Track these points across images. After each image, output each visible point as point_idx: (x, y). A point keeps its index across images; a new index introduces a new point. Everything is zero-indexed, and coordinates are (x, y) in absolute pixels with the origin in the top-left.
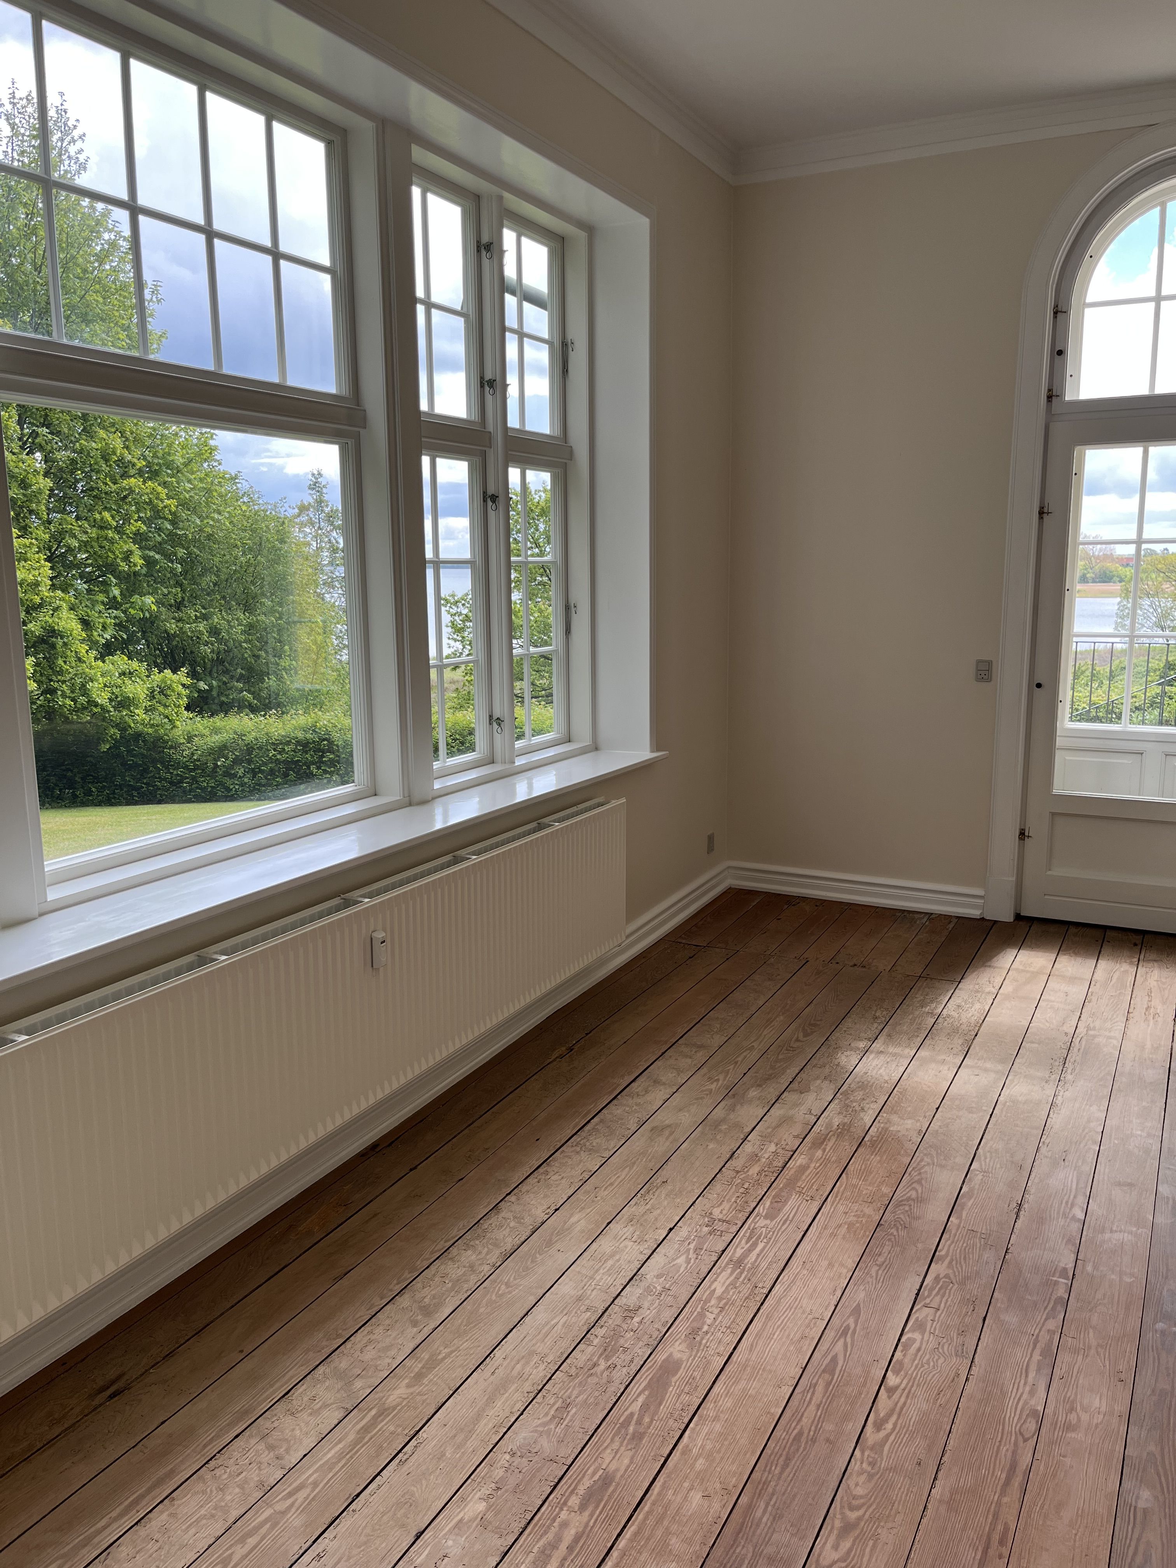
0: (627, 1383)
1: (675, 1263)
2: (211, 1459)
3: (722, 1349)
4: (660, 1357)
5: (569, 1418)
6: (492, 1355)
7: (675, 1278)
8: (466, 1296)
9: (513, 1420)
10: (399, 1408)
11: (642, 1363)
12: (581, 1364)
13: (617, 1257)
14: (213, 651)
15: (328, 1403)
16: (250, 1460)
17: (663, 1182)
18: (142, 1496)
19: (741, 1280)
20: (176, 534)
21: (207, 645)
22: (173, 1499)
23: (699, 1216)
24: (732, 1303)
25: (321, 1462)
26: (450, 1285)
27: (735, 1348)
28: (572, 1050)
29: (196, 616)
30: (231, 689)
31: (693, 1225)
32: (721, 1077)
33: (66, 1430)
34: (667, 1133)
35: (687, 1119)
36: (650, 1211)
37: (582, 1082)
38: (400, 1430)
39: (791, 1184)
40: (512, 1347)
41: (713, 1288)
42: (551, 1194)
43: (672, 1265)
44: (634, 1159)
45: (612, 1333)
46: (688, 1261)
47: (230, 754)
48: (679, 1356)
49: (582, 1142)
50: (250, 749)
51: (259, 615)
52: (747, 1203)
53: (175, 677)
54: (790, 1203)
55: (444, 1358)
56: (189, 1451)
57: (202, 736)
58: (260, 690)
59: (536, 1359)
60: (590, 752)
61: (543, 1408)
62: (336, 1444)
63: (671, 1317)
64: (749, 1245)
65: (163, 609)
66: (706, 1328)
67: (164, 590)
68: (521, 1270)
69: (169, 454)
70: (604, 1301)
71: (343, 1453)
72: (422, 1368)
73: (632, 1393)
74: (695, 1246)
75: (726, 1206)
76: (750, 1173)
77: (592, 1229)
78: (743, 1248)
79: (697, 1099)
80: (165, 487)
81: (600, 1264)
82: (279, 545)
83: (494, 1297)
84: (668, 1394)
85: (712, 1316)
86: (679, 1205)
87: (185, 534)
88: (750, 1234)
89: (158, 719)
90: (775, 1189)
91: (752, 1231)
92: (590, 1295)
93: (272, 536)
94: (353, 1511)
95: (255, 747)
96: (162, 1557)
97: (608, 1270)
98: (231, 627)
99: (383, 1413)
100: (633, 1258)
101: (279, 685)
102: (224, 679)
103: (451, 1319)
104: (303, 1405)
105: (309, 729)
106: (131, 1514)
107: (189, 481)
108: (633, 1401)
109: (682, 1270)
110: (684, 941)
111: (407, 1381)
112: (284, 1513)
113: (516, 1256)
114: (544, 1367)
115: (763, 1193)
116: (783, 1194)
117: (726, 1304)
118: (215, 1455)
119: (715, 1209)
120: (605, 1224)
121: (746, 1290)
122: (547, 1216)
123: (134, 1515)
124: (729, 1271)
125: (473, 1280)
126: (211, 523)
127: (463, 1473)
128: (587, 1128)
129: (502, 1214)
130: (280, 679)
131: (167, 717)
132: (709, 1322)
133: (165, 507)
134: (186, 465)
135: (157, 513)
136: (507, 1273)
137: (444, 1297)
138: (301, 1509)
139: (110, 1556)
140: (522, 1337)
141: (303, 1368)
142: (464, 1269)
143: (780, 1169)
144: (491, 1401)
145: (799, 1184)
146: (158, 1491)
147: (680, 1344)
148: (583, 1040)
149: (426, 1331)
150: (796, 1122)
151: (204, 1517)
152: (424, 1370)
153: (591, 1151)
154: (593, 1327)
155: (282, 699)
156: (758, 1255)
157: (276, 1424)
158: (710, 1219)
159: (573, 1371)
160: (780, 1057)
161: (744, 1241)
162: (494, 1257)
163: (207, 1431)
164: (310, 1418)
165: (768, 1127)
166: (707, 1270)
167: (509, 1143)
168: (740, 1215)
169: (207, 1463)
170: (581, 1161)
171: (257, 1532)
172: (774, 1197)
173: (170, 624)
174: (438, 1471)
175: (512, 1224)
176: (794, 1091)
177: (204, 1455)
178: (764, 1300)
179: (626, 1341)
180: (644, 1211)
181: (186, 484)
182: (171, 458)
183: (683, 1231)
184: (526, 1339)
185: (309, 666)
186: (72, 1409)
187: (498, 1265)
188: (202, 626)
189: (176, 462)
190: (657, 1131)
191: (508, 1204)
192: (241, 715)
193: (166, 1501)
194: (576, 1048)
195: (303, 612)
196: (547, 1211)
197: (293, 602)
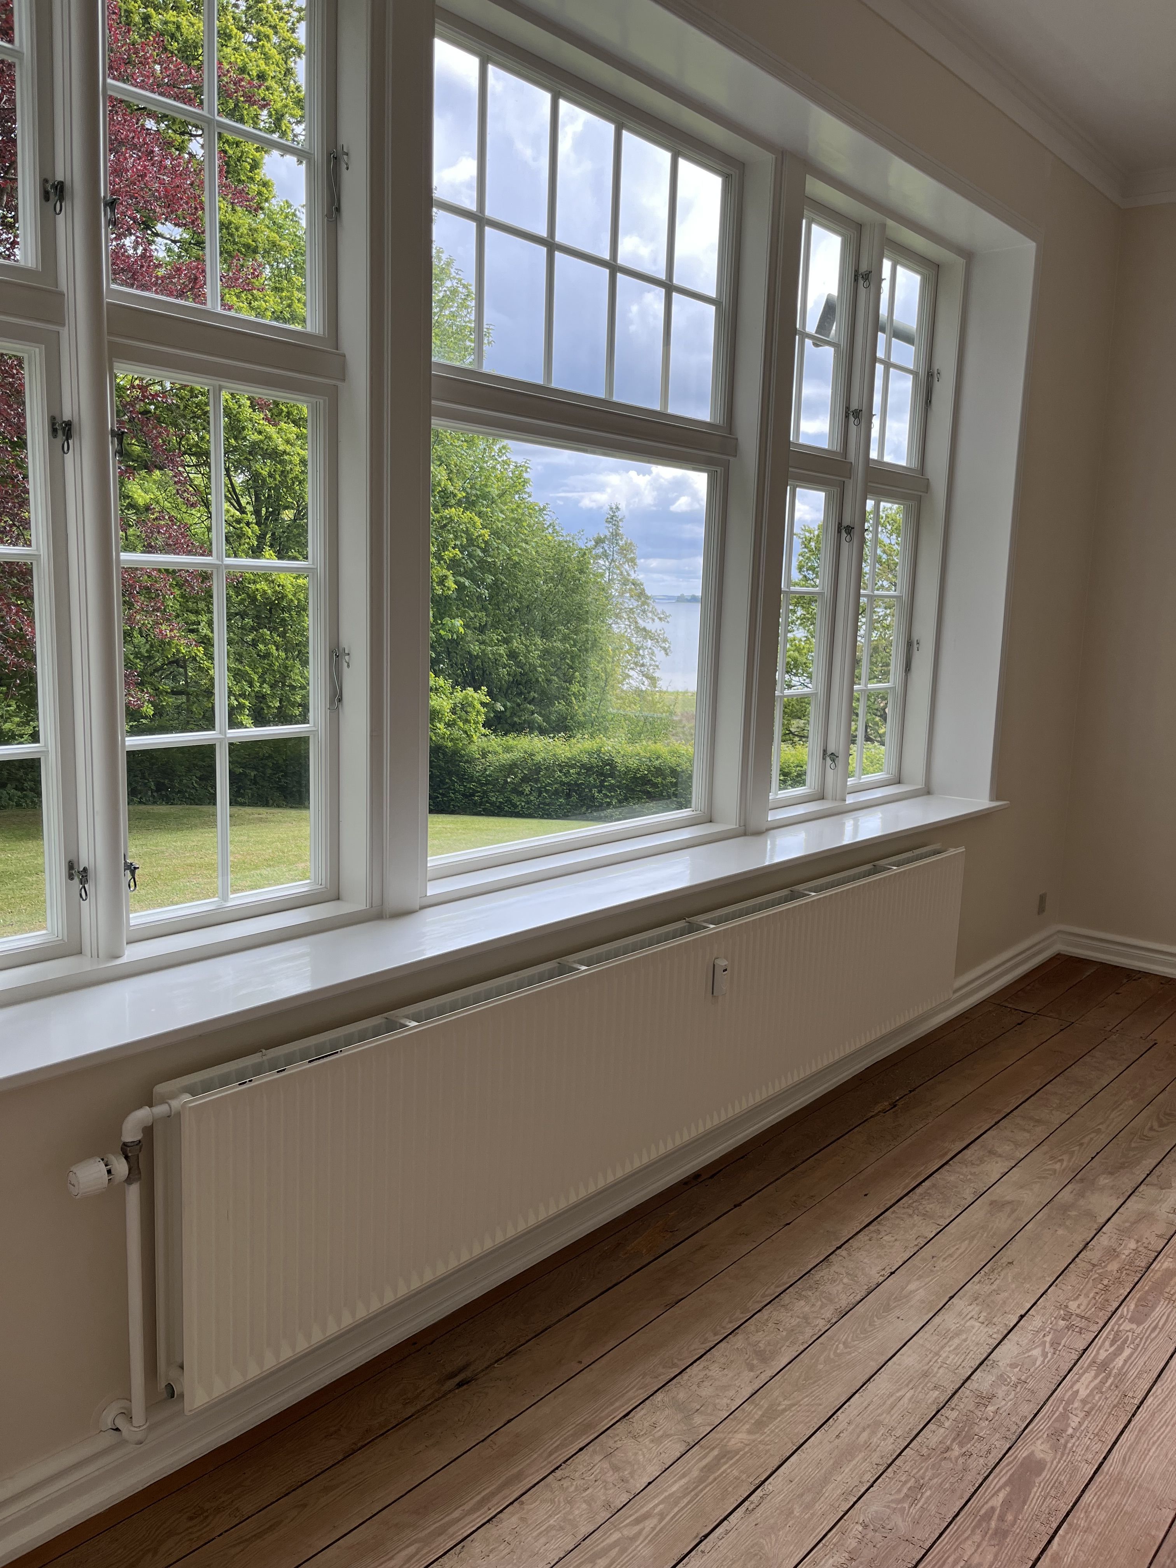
0: (985, 1475)
1: (1030, 1354)
2: (557, 1468)
3: (1091, 1456)
4: (1021, 1453)
5: (923, 1500)
6: (835, 1417)
7: (1032, 1370)
8: (802, 1348)
9: (863, 1490)
10: (741, 1453)
11: (1000, 1456)
12: (933, 1444)
13: (964, 1337)
14: (509, 674)
15: (669, 1433)
16: (595, 1476)
17: (1009, 1263)
18: (493, 1494)
19: (1108, 1384)
20: (486, 561)
21: (505, 668)
22: (522, 1503)
23: (1053, 1307)
24: (1098, 1409)
25: (666, 1494)
26: (784, 1333)
27: (1105, 1458)
28: (895, 1106)
29: (497, 639)
30: (523, 710)
31: (1047, 1316)
32: (1065, 1157)
33: (418, 1411)
34: (1008, 1209)
35: (1031, 1198)
36: (997, 1292)
37: (909, 1141)
38: (744, 1476)
39: (1159, 1287)
40: (856, 1412)
41: (1075, 1388)
42: (885, 1255)
43: (1026, 1355)
44: (974, 1233)
45: (965, 1418)
46: (1045, 1355)
47: (520, 772)
48: (1042, 1456)
49: (915, 1204)
50: (538, 768)
51: (555, 641)
52: (1107, 1301)
53: (476, 695)
54: (1158, 1309)
55: (784, 1410)
56: (535, 1456)
57: (496, 753)
58: (550, 713)
59: (882, 1430)
60: (923, 795)
61: (894, 1484)
62: (680, 1478)
63: (1030, 1413)
64: (1113, 1348)
65: (469, 632)
66: (1070, 1431)
67: (471, 613)
68: (858, 1332)
69: (486, 486)
70: (952, 1382)
71: (687, 1488)
72: (762, 1416)
73: (992, 1487)
74: (1051, 1340)
75: (1083, 1300)
76: (1109, 1268)
77: (933, 1301)
78: (1107, 1350)
79: (1039, 1178)
80: (480, 517)
81: (945, 1341)
82: (579, 576)
83: (832, 1356)
84: (1032, 1495)
85: (1077, 1420)
86: (1029, 1291)
87: (494, 561)
88: (1114, 1337)
89: (457, 733)
90: (1139, 1291)
91: (1117, 1333)
92: (937, 1373)
93: (573, 566)
94: (703, 1552)
95: (543, 767)
96: (515, 1561)
97: (955, 1349)
98: (529, 652)
99: (726, 1454)
100: (981, 1341)
101: (567, 709)
102: (518, 701)
103: (789, 1370)
104: (645, 1430)
105: (594, 753)
106: (483, 1511)
107: (502, 512)
108: (993, 1496)
109: (1038, 1363)
110: (1010, 1006)
111: (747, 1426)
112: (633, 1539)
113: (852, 1316)
114: (892, 1441)
115: (1126, 1293)
116: (1149, 1298)
117: (1092, 1409)
118: (561, 1465)
119: (1071, 1303)
120: (947, 1299)
121: (1114, 1397)
122: (883, 1278)
123: (486, 1512)
124: (1093, 1373)
125: (808, 1334)
126: (519, 551)
127: (814, 1535)
128: (919, 1191)
129: (834, 1268)
130: (569, 704)
131: (466, 732)
132: (1073, 1425)
133: (480, 536)
134: (500, 496)
135: (471, 541)
136: (844, 1331)
137: (779, 1346)
138: (649, 1538)
139: (465, 1549)
140: (865, 1404)
141: (641, 1391)
142: (798, 1320)
143: (1144, 1270)
144: (838, 1465)
145: (1167, 1290)
146: (506, 1492)
147: (1042, 1443)
148: (907, 1097)
149: (764, 1378)
150: (1158, 1220)
151: (552, 1527)
152: (765, 1419)
153: (925, 1215)
154: (943, 1407)
155: (569, 723)
156: (1126, 1361)
157: (619, 1444)
158: (1065, 1313)
159: (925, 1451)
160: (1133, 1145)
161: (1107, 1343)
162: (829, 1313)
163: (552, 1438)
164: (652, 1445)
165: (1126, 1221)
166: (1067, 1369)
167: (835, 1194)
168: (1101, 1314)
169: (553, 1471)
170: (914, 1225)
171: (606, 1553)
172: (1139, 1300)
173: (474, 645)
174: (787, 1528)
175: (845, 1280)
176: (1152, 1185)
177: (550, 1463)
178: (1136, 1412)
179: (981, 1429)
180: (990, 1291)
181: (500, 514)
182: (487, 490)
183: (1035, 1321)
184: (871, 1408)
185: (597, 693)
186: (423, 1391)
187: (834, 1321)
188: (502, 650)
189: (491, 493)
190: (997, 1206)
191: (840, 1258)
192: (532, 735)
193: (516, 1503)
194: (900, 1104)
195: (595, 640)
196: (882, 1273)
197: (588, 630)
